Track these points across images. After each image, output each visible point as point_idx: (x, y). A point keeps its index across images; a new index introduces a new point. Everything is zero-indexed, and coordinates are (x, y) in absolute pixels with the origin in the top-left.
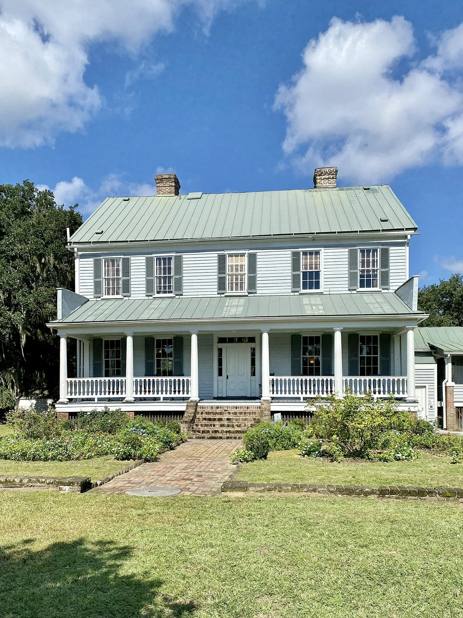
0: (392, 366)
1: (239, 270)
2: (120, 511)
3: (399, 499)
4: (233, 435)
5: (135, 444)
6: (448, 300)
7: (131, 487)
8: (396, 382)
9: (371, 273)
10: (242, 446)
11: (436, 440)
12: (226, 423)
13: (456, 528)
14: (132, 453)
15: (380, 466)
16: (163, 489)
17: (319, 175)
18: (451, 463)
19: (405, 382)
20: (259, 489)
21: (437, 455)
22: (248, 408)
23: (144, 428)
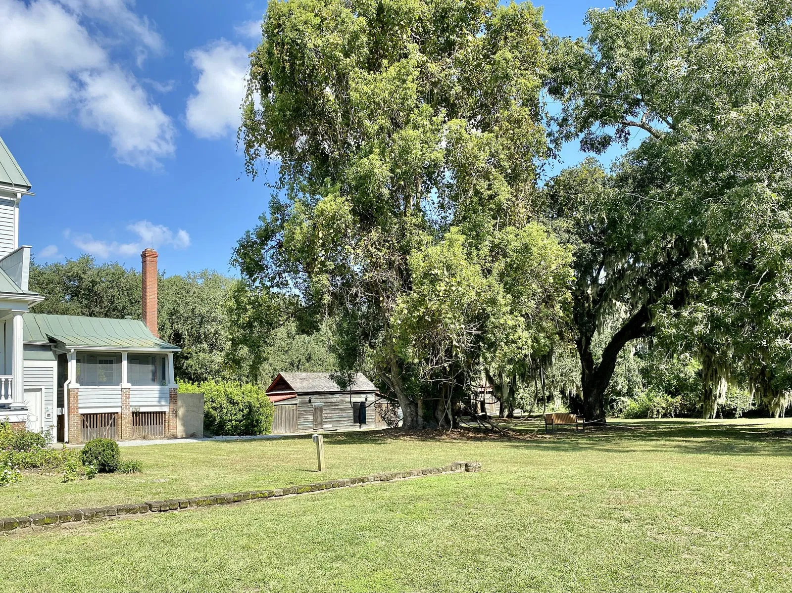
6: (76, 284)
18: (62, 482)
19: (10, 382)
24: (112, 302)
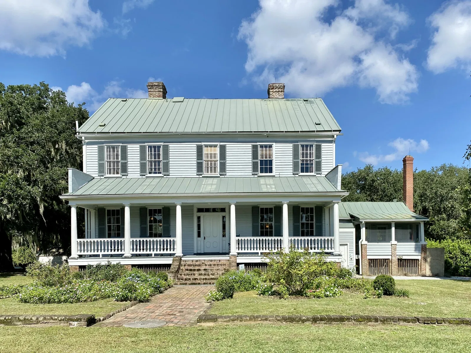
0: (323, 229)
1: (213, 157)
2: (118, 339)
3: (326, 324)
4: (208, 281)
5: (131, 289)
6: (363, 183)
7: (128, 321)
8: (326, 241)
9: (309, 162)
10: (215, 289)
11: (354, 282)
12: (203, 272)
13: (364, 343)
14: (129, 296)
15: (314, 301)
16: (152, 322)
17: (272, 89)
18: (364, 298)
19: (333, 241)
20: (225, 320)
21: (354, 293)
22: (220, 261)
23: (138, 277)
24: (384, 192)
